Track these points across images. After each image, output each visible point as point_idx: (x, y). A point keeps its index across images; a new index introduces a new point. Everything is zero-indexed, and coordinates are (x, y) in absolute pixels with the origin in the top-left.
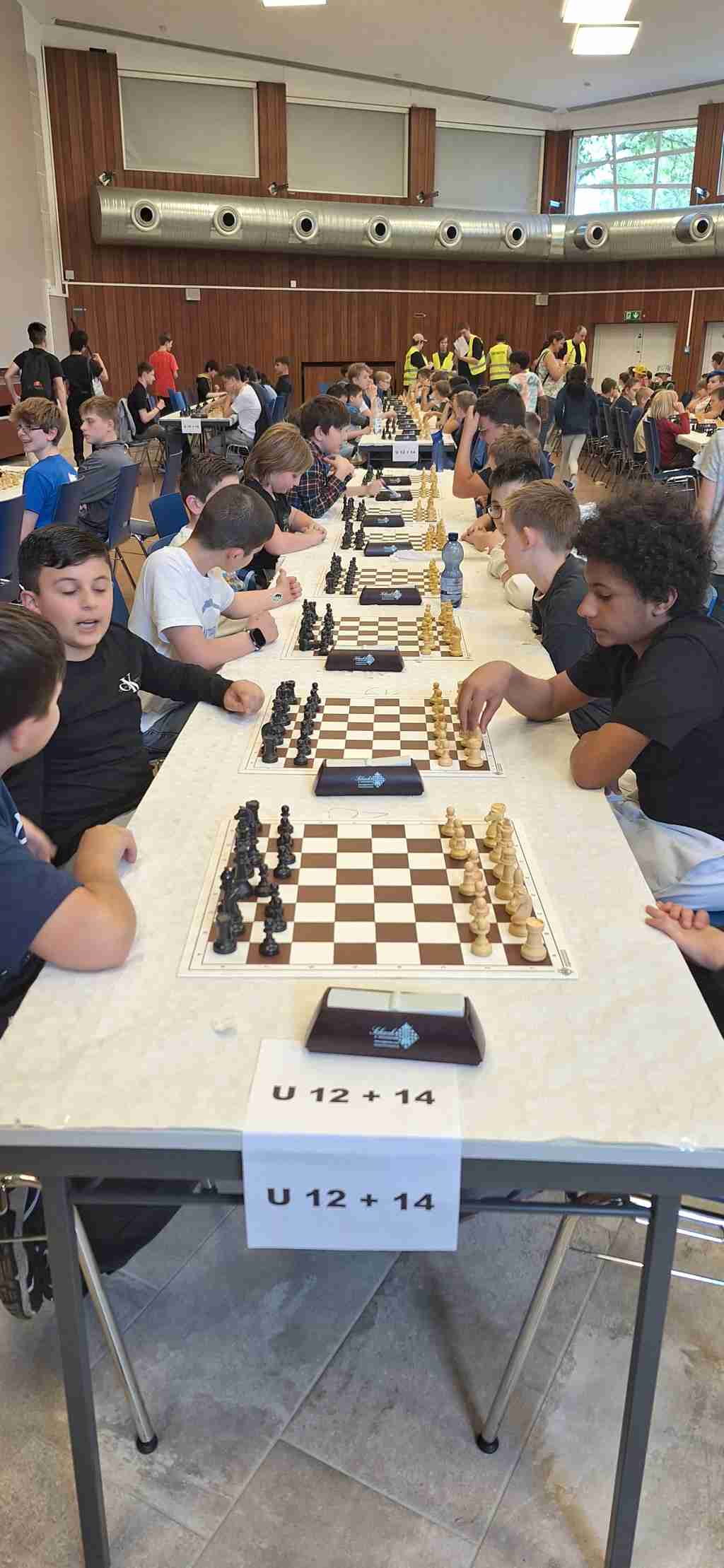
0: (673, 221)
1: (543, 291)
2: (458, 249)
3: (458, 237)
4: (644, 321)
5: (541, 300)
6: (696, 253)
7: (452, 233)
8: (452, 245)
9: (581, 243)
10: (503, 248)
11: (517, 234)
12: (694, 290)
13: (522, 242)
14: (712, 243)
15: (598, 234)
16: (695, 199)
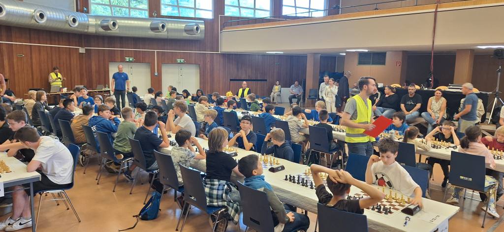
0: (148, 24)
1: (82, 46)
2: (44, 24)
3: (45, 18)
4: (135, 62)
5: (82, 50)
6: (160, 37)
7: (42, 16)
8: (43, 22)
9: (106, 28)
10: (67, 27)
11: (74, 21)
12: (156, 51)
13: (77, 24)
14: (166, 33)
15: (114, 24)
16: (151, 16)
